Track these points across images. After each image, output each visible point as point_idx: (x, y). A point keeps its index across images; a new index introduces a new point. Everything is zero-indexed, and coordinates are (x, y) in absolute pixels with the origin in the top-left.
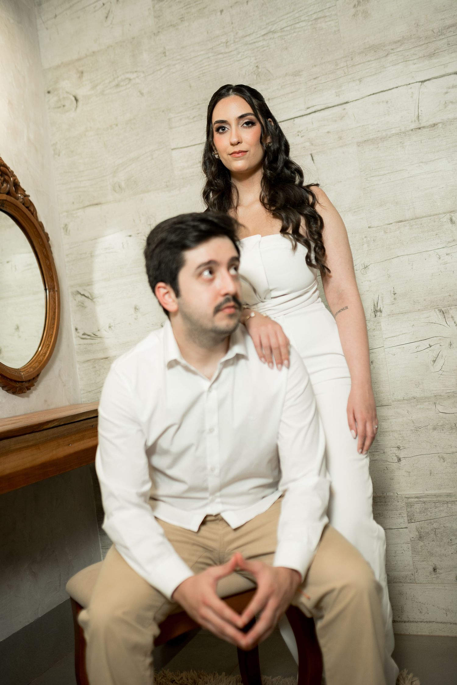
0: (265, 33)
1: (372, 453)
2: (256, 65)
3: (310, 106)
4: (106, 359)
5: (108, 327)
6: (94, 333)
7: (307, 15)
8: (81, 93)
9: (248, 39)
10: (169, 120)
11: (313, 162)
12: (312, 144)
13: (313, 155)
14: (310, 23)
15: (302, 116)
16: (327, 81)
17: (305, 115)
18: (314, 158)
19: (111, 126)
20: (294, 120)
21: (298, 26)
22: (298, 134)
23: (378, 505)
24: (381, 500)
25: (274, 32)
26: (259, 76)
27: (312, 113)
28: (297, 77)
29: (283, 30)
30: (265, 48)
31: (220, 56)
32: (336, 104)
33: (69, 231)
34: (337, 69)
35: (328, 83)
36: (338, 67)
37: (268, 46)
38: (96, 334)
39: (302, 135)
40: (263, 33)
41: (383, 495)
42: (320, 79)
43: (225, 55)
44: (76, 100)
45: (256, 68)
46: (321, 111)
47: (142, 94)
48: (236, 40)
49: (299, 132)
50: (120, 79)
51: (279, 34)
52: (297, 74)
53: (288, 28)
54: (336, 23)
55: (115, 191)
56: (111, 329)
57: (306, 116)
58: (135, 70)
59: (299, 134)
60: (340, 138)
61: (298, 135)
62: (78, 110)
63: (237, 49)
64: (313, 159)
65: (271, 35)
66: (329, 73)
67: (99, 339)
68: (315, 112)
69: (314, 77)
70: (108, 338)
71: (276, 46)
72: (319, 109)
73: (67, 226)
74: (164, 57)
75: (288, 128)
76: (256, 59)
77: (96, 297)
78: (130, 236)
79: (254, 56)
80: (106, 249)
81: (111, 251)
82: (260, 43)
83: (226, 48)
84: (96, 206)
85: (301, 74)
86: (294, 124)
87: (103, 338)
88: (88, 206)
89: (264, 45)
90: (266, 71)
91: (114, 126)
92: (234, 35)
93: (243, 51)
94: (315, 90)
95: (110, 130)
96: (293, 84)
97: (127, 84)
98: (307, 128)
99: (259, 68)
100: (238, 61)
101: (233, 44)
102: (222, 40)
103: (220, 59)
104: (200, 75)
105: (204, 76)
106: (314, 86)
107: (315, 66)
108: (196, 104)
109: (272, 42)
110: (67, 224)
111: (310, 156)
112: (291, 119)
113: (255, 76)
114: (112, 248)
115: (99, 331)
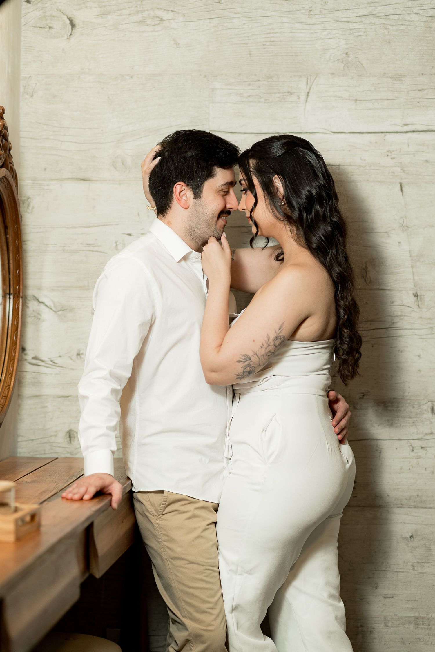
1: (422, 564)
2: (346, 52)
3: (408, 123)
4: (66, 398)
5: (75, 354)
6: (52, 359)
7: (422, 8)
8: (79, 17)
9: (339, 14)
10: (213, 90)
11: (401, 193)
12: (404, 171)
13: (403, 184)
14: (425, 19)
15: (397, 132)
17: (400, 132)
18: (404, 189)
19: (122, 76)
20: (385, 135)
21: (407, 17)
22: (387, 153)
23: (419, 628)
24: (424, 622)
25: (375, 16)
26: (348, 67)
27: (410, 132)
28: (398, 82)
29: (388, 17)
30: (361, 34)
31: (298, 26)
33: (33, 208)
37: (365, 32)
38: (56, 361)
39: (393, 156)
40: (361, 14)
41: (428, 616)
42: (426, 92)
43: (306, 27)
44: (73, 25)
45: (346, 55)
46: (421, 133)
47: (177, 44)
48: (324, 12)
49: (389, 151)
50: (146, 14)
51: (383, 21)
52: (398, 77)
53: (396, 17)
55: (115, 168)
56: (80, 357)
57: (401, 134)
58: (172, 9)
59: (389, 154)
61: (388, 155)
62: (73, 39)
63: (322, 23)
64: (402, 190)
65: (371, 19)
67: (58, 368)
68: (414, 132)
69: (419, 88)
70: (73, 369)
71: (376, 35)
72: (420, 129)
73: (29, 200)
74: (218, 4)
75: (376, 143)
76: (347, 44)
77: (63, 309)
78: (130, 235)
79: (345, 39)
80: (89, 245)
81: (96, 249)
82: (355, 25)
83: (309, 17)
84: (82, 182)
85: (403, 79)
86: (384, 140)
87: (65, 368)
88: (68, 179)
89: (360, 29)
90: (358, 63)
91: (127, 77)
92: (322, 5)
93: (331, 28)
94: (418, 105)
95: (119, 81)
96: (390, 89)
97: (157, 25)
98: (400, 149)
99: (349, 57)
100: (323, 39)
101: (319, 15)
102: (304, 6)
103: (297, 30)
104: (266, 42)
105: (271, 45)
106: (418, 100)
107: (422, 74)
108: (255, 80)
109: (371, 29)
110: (31, 196)
111: (399, 185)
112: (382, 133)
113: (343, 65)
114: (98, 246)
115: (60, 357)
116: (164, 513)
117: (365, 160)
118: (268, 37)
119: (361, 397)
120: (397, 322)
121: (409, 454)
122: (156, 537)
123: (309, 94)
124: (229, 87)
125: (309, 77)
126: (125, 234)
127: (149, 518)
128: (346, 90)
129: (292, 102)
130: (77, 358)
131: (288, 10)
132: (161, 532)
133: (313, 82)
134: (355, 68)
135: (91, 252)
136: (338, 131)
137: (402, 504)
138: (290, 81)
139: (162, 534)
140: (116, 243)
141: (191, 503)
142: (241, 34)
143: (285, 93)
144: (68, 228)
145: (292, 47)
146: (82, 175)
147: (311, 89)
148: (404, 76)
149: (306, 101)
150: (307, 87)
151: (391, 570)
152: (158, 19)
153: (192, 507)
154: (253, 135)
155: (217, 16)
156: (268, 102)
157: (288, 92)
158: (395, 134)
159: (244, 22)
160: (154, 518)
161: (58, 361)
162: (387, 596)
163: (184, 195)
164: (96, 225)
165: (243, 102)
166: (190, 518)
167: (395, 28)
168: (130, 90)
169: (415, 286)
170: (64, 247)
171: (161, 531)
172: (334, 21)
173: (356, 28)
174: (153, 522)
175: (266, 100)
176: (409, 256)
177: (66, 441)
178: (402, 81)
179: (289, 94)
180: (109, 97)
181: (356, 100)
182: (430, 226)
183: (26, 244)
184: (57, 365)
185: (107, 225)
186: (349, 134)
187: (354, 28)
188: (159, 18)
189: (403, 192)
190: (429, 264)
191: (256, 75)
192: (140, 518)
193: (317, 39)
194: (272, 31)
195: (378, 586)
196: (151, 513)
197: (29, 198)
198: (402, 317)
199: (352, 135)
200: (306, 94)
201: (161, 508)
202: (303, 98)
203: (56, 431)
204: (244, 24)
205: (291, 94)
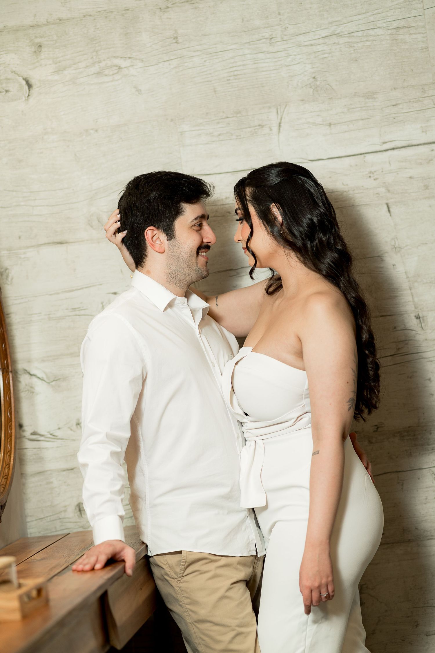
0: (326, 34)
2: (313, 76)
3: (386, 140)
4: (71, 471)
5: (75, 424)
6: (51, 433)
7: (385, 21)
8: (35, 76)
9: (301, 38)
10: (182, 133)
11: (388, 214)
12: (389, 191)
13: (389, 205)
14: (390, 32)
15: (377, 152)
16: (410, 110)
17: (380, 151)
18: (391, 209)
19: (87, 131)
20: (365, 157)
21: (372, 32)
22: (369, 175)
25: (339, 35)
26: (317, 91)
27: (390, 149)
28: (370, 100)
29: (352, 35)
30: (326, 55)
31: (261, 56)
32: (422, 142)
33: (12, 279)
34: (425, 97)
35: (411, 113)
36: (426, 95)
37: (330, 53)
38: (55, 434)
39: (376, 177)
40: (324, 35)
42: (401, 106)
43: (268, 56)
44: (30, 86)
45: (313, 80)
46: (401, 149)
47: (139, 91)
48: (285, 38)
49: (370, 172)
50: (103, 64)
51: (347, 40)
52: (370, 95)
53: (360, 34)
54: (424, 37)
55: (92, 227)
57: (381, 153)
58: (129, 55)
59: (372, 175)
60: (426, 187)
61: (370, 177)
62: (31, 100)
63: (285, 50)
64: (389, 211)
65: (334, 39)
66: (413, 101)
67: (59, 441)
68: (393, 149)
69: (393, 104)
70: (74, 440)
71: (342, 55)
72: (399, 146)
73: (7, 271)
74: (176, 44)
75: (356, 165)
76: (313, 68)
77: (55, 379)
78: (115, 293)
79: (311, 63)
80: (74, 309)
81: (82, 312)
82: (318, 47)
83: (270, 46)
84: (59, 245)
85: (375, 96)
86: (364, 161)
87: (66, 439)
88: (45, 244)
89: (324, 50)
90: (327, 86)
91: (92, 132)
92: (282, 31)
93: (295, 53)
94: (394, 120)
95: (84, 137)
96: (364, 108)
97: (115, 74)
98: (382, 169)
99: (317, 80)
100: (287, 66)
101: (280, 42)
102: (264, 34)
103: (260, 60)
104: (230, 77)
105: (236, 79)
106: (394, 116)
107: (395, 89)
108: (223, 117)
109: (336, 49)
110: (8, 267)
111: (386, 206)
112: (361, 154)
113: (312, 90)
114: (84, 309)
115: (59, 429)
116: (185, 574)
117: (347, 185)
118: (231, 72)
119: (376, 429)
120: (402, 348)
121: (433, 482)
122: (179, 601)
123: (281, 125)
124: (197, 128)
125: (279, 107)
126: (110, 293)
127: (170, 582)
128: (318, 115)
129: (265, 135)
130: (77, 427)
131: (248, 41)
132: (183, 596)
133: (284, 112)
134: (325, 91)
135: (78, 317)
136: (316, 159)
137: (432, 536)
138: (259, 114)
139: (184, 597)
140: (102, 303)
141: (212, 561)
142: (203, 72)
143: (256, 126)
144: (51, 295)
145: (257, 79)
146: (58, 239)
147: (283, 119)
148: (376, 93)
149: (279, 132)
150: (278, 118)
151: (430, 606)
152: (116, 68)
153: (212, 566)
154: (229, 174)
155: (176, 57)
156: (240, 138)
157: (259, 125)
158: (375, 154)
159: (204, 60)
160: (174, 581)
161: (58, 433)
162: (429, 633)
163: (157, 239)
164: (79, 288)
165: (214, 141)
166: (212, 578)
167: (360, 45)
168: (96, 144)
169: (415, 308)
170: (49, 315)
171: (182, 594)
172: (297, 46)
173: (320, 50)
174: (173, 586)
175: (237, 136)
176: (406, 277)
177: (76, 515)
178: (375, 98)
179: (260, 127)
180: (75, 155)
181: (330, 125)
182: (423, 244)
183: (10, 317)
184: (58, 438)
185: (90, 287)
186: (327, 160)
187: (318, 50)
188: (117, 66)
189: (391, 212)
190: (427, 283)
191: (223, 112)
192: (159, 583)
193: (282, 67)
194: (234, 65)
195: (419, 624)
196: (171, 576)
197: (6, 269)
198: (407, 342)
199: (331, 160)
200: (278, 125)
201: (180, 569)
202: (275, 129)
203: (65, 507)
204: (205, 61)
205: (263, 126)
